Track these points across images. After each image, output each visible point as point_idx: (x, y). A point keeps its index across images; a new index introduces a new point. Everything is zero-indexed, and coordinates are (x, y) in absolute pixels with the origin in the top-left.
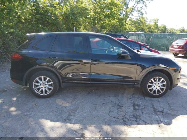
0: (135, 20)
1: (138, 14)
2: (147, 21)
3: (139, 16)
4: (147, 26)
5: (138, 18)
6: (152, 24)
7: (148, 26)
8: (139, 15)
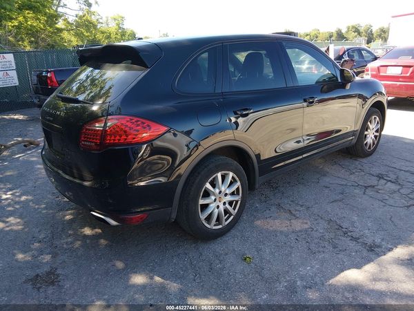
0: (75, 18)
1: (78, 4)
2: (101, 21)
3: (81, 9)
4: (103, 33)
5: (81, 13)
6: (112, 27)
7: (106, 32)
8: (83, 6)
